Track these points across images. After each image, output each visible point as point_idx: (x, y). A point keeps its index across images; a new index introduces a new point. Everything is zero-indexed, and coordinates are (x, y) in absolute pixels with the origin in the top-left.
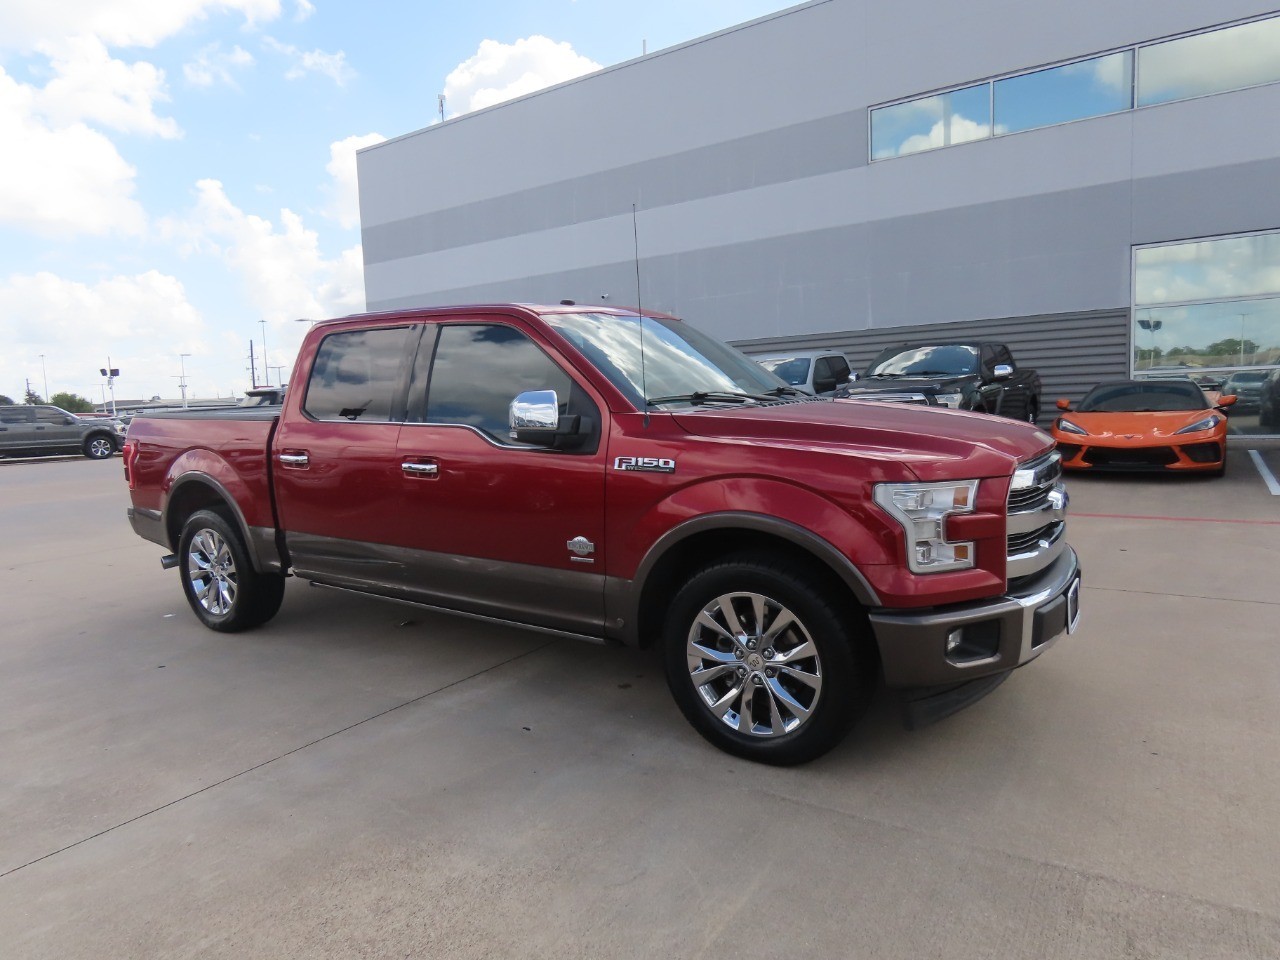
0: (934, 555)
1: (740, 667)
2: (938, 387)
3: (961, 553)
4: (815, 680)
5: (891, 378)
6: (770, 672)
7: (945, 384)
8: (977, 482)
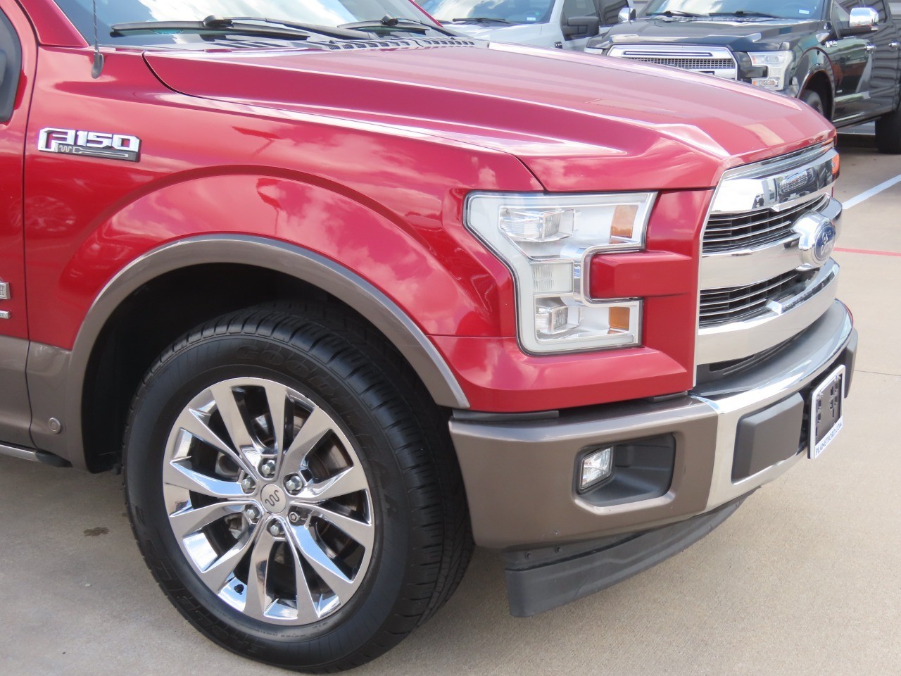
0: (572, 321)
1: (249, 507)
2: (755, 38)
3: (619, 319)
4: (363, 532)
5: (683, 20)
6: (296, 516)
7: (766, 34)
8: (651, 197)
